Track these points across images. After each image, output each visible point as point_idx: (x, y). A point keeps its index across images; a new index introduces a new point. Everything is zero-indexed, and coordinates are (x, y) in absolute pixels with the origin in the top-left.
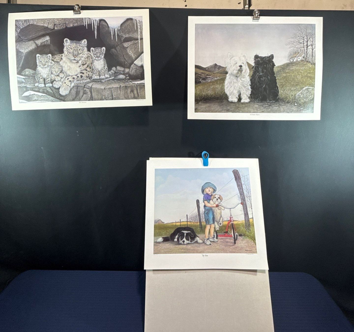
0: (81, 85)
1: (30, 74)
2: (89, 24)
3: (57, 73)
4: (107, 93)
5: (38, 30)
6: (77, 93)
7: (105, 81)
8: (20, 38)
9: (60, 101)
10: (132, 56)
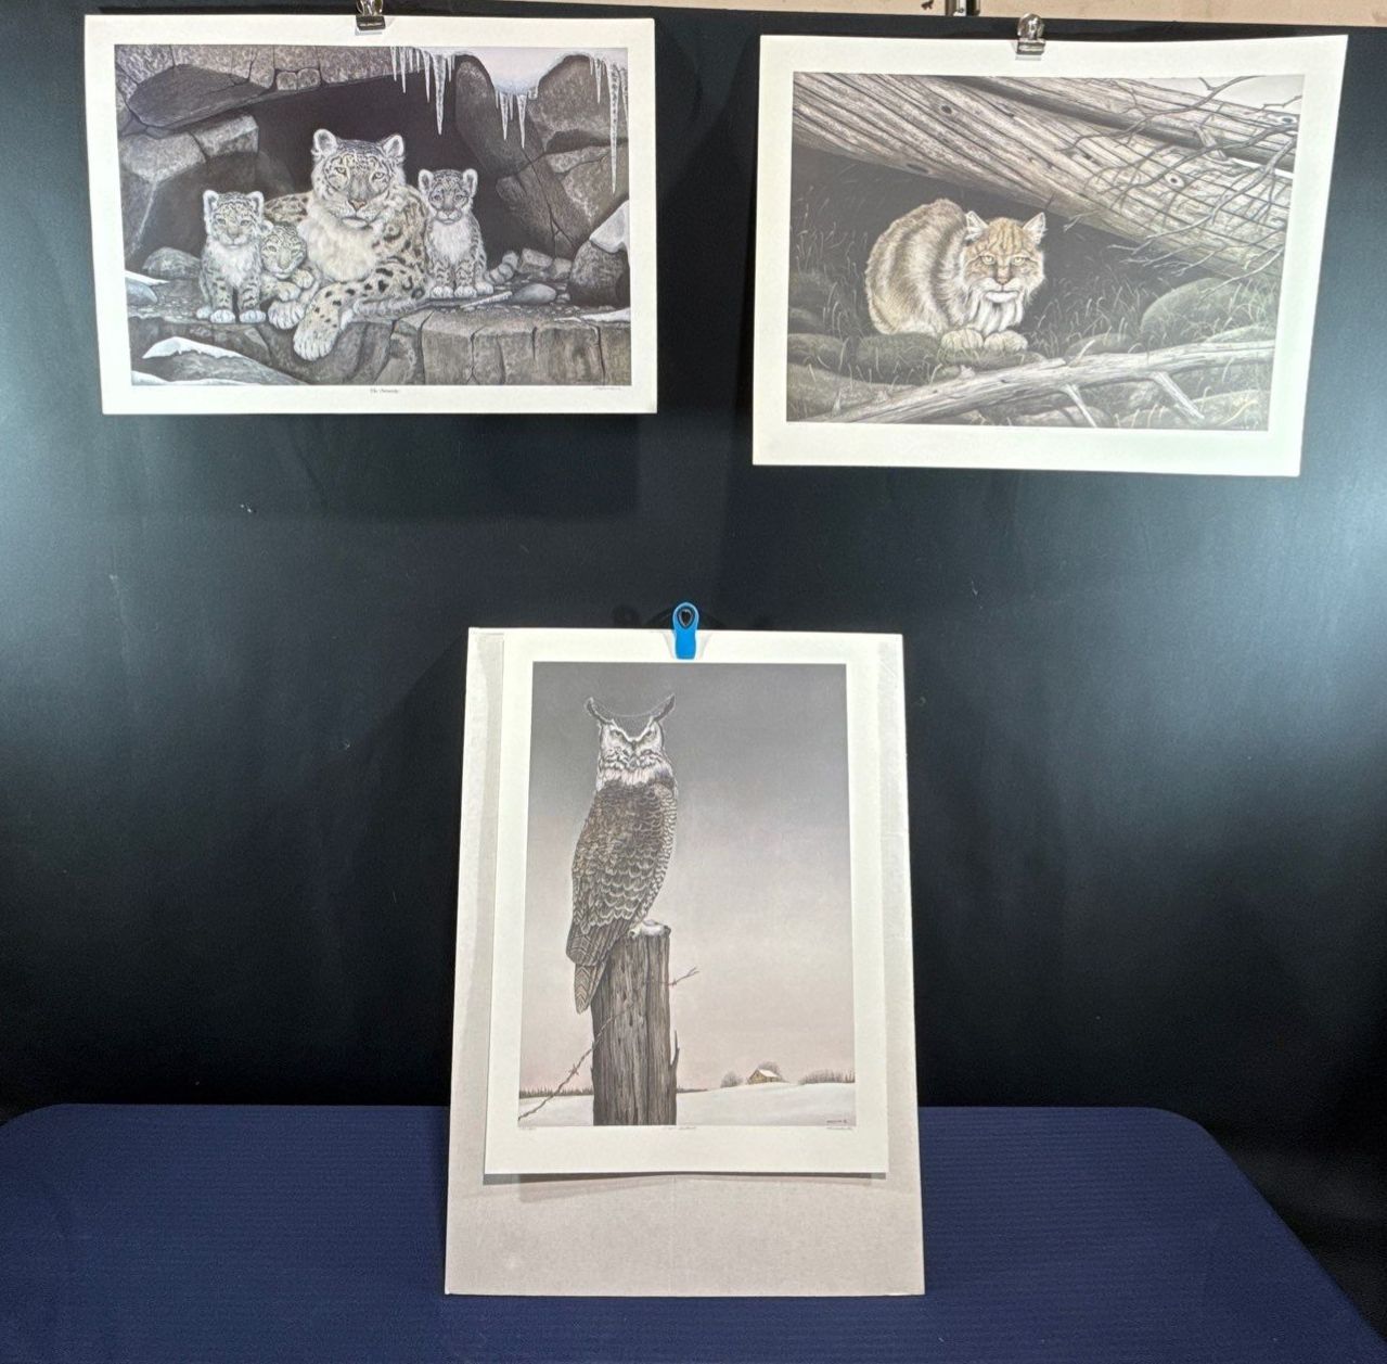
0: (378, 320)
1: (179, 270)
2: (415, 73)
3: (286, 271)
4: (480, 357)
5: (210, 92)
6: (364, 353)
7: (476, 307)
8: (138, 119)
9: (297, 384)
10: (583, 212)
